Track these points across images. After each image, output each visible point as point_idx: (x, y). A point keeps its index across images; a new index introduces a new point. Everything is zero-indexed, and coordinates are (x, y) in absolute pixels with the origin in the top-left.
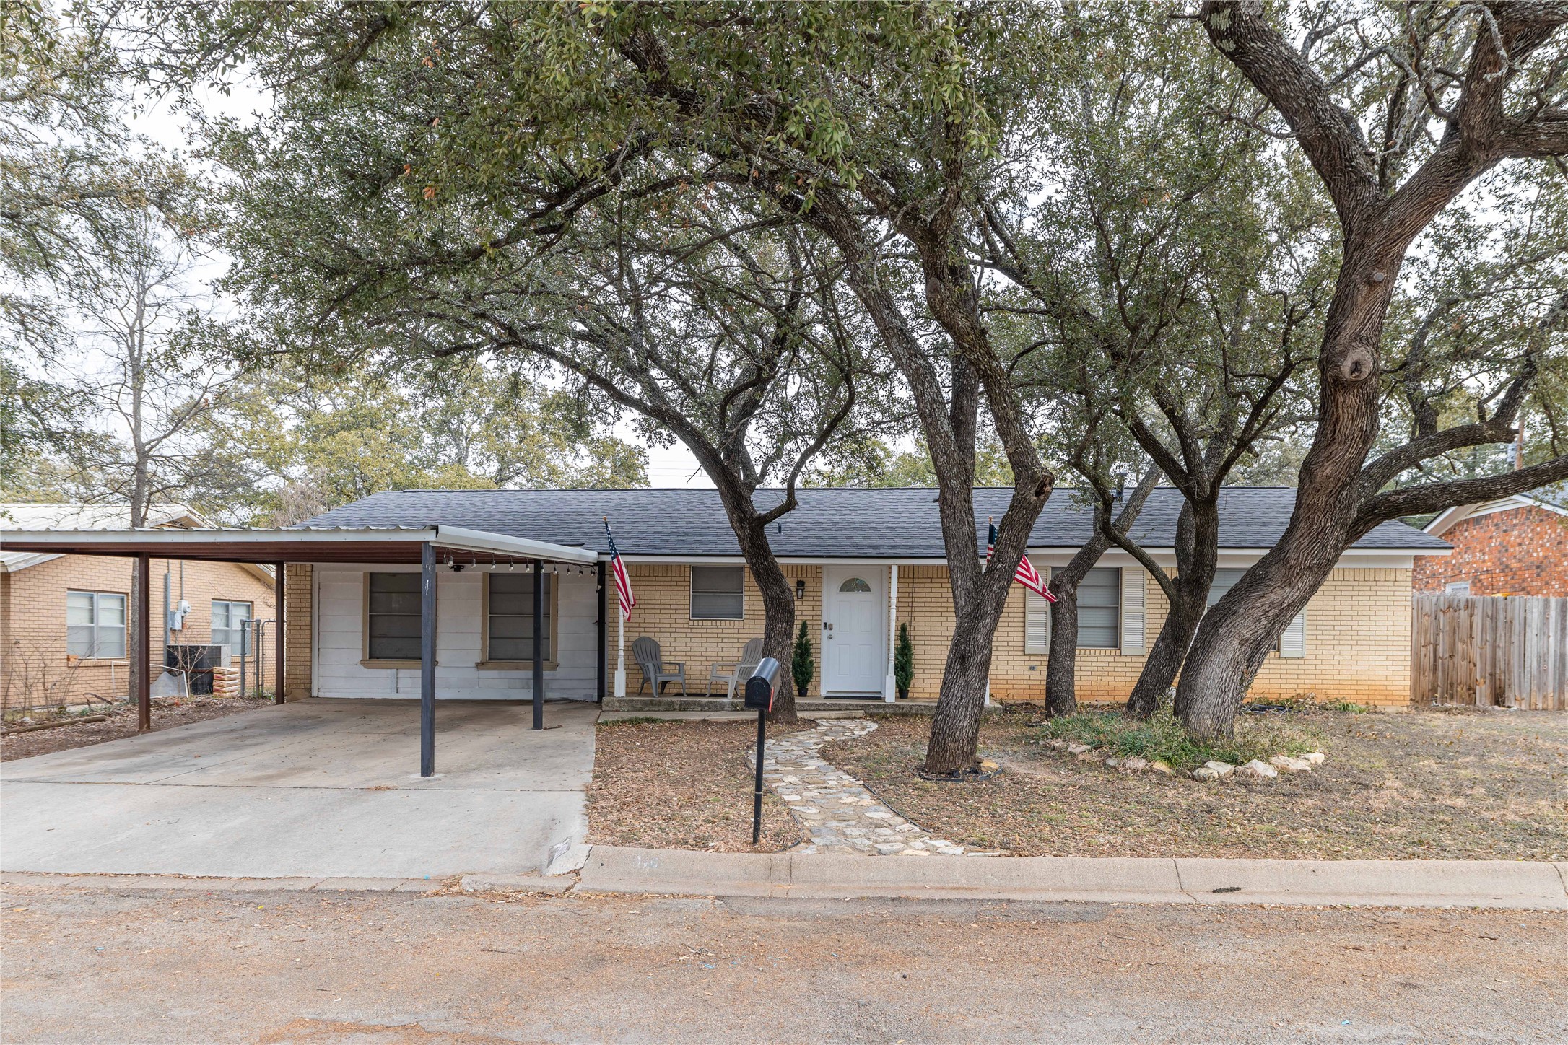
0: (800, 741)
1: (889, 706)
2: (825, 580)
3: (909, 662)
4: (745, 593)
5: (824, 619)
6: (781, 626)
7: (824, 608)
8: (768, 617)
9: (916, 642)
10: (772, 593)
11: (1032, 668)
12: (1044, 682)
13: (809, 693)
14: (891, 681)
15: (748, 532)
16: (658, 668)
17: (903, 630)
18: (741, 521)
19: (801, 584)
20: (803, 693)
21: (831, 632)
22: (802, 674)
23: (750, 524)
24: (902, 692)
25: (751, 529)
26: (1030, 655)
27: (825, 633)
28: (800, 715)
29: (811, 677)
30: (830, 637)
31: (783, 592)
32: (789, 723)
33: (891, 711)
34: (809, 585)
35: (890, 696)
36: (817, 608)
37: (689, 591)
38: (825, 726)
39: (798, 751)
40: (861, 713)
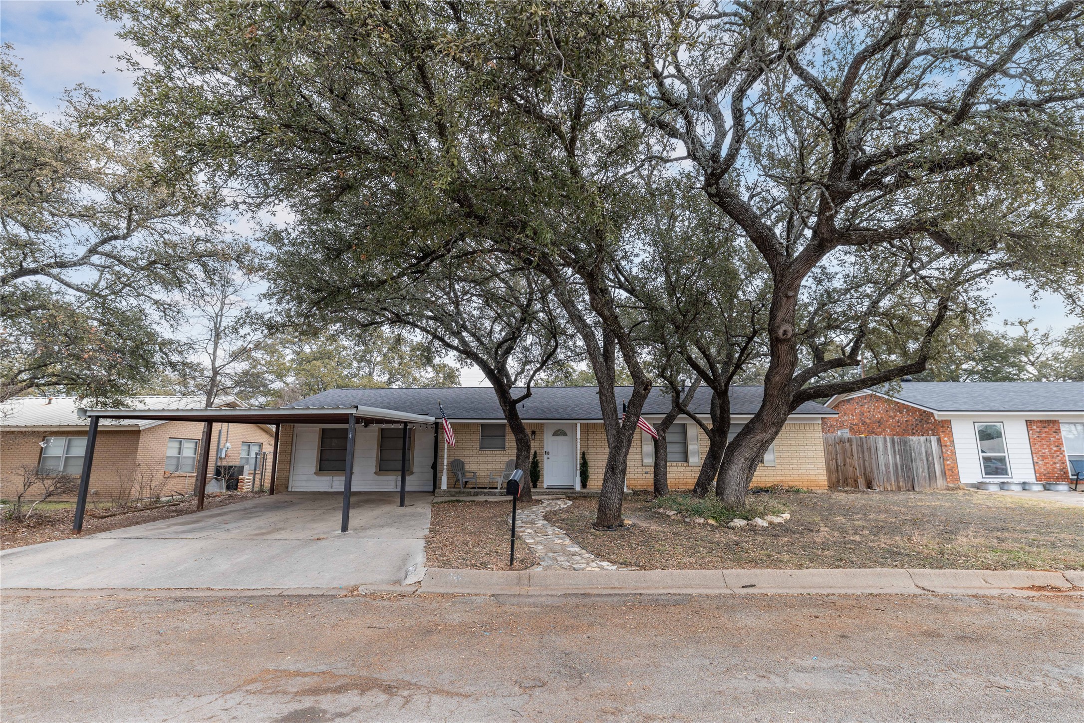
0: (534, 511)
1: (577, 493)
2: (545, 431)
4: (507, 437)
5: (545, 449)
6: (524, 453)
7: (545, 444)
8: (518, 449)
9: (590, 460)
10: (519, 437)
11: (646, 473)
12: (653, 480)
13: (538, 486)
14: (578, 479)
15: (508, 407)
16: (464, 475)
17: (583, 455)
18: (505, 403)
19: (534, 433)
20: (535, 486)
21: (548, 456)
22: (535, 477)
23: (509, 404)
24: (584, 484)
25: (510, 406)
26: (645, 466)
27: (546, 456)
28: (533, 497)
29: (539, 478)
30: (548, 459)
31: (525, 436)
32: (528, 502)
33: (579, 495)
34: (538, 433)
35: (578, 488)
36: (541, 444)
37: (479, 437)
38: (546, 503)
39: (533, 516)
40: (564, 496)
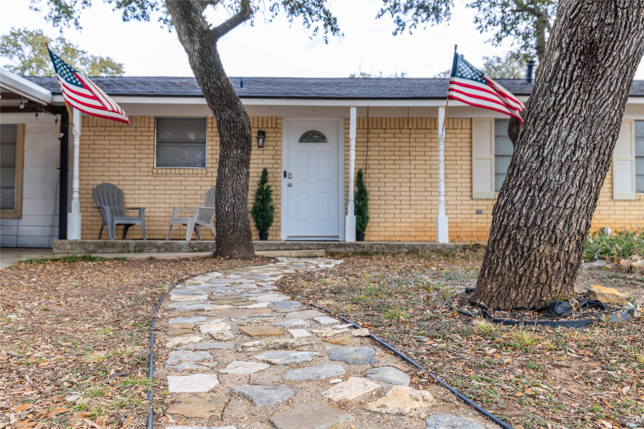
0: (252, 274)
1: (349, 245)
2: (285, 131)
3: (365, 206)
4: (208, 143)
5: (284, 167)
6: (236, 153)
7: (284, 157)
9: (372, 189)
10: (225, 116)
11: (479, 212)
12: (490, 225)
13: (269, 238)
14: (351, 220)
15: (197, 46)
16: (121, 213)
17: (360, 175)
18: (190, 33)
19: (262, 134)
20: (263, 236)
21: (291, 181)
22: (263, 218)
23: (200, 37)
24: (360, 235)
25: (202, 42)
26: (477, 200)
27: (285, 182)
28: (257, 253)
29: (271, 221)
30: (290, 185)
31: (239, 115)
32: (244, 259)
33: (352, 250)
34: (270, 134)
35: (350, 237)
36: (277, 157)
37: (153, 141)
38: (285, 262)
39: (248, 284)
40: (322, 252)
